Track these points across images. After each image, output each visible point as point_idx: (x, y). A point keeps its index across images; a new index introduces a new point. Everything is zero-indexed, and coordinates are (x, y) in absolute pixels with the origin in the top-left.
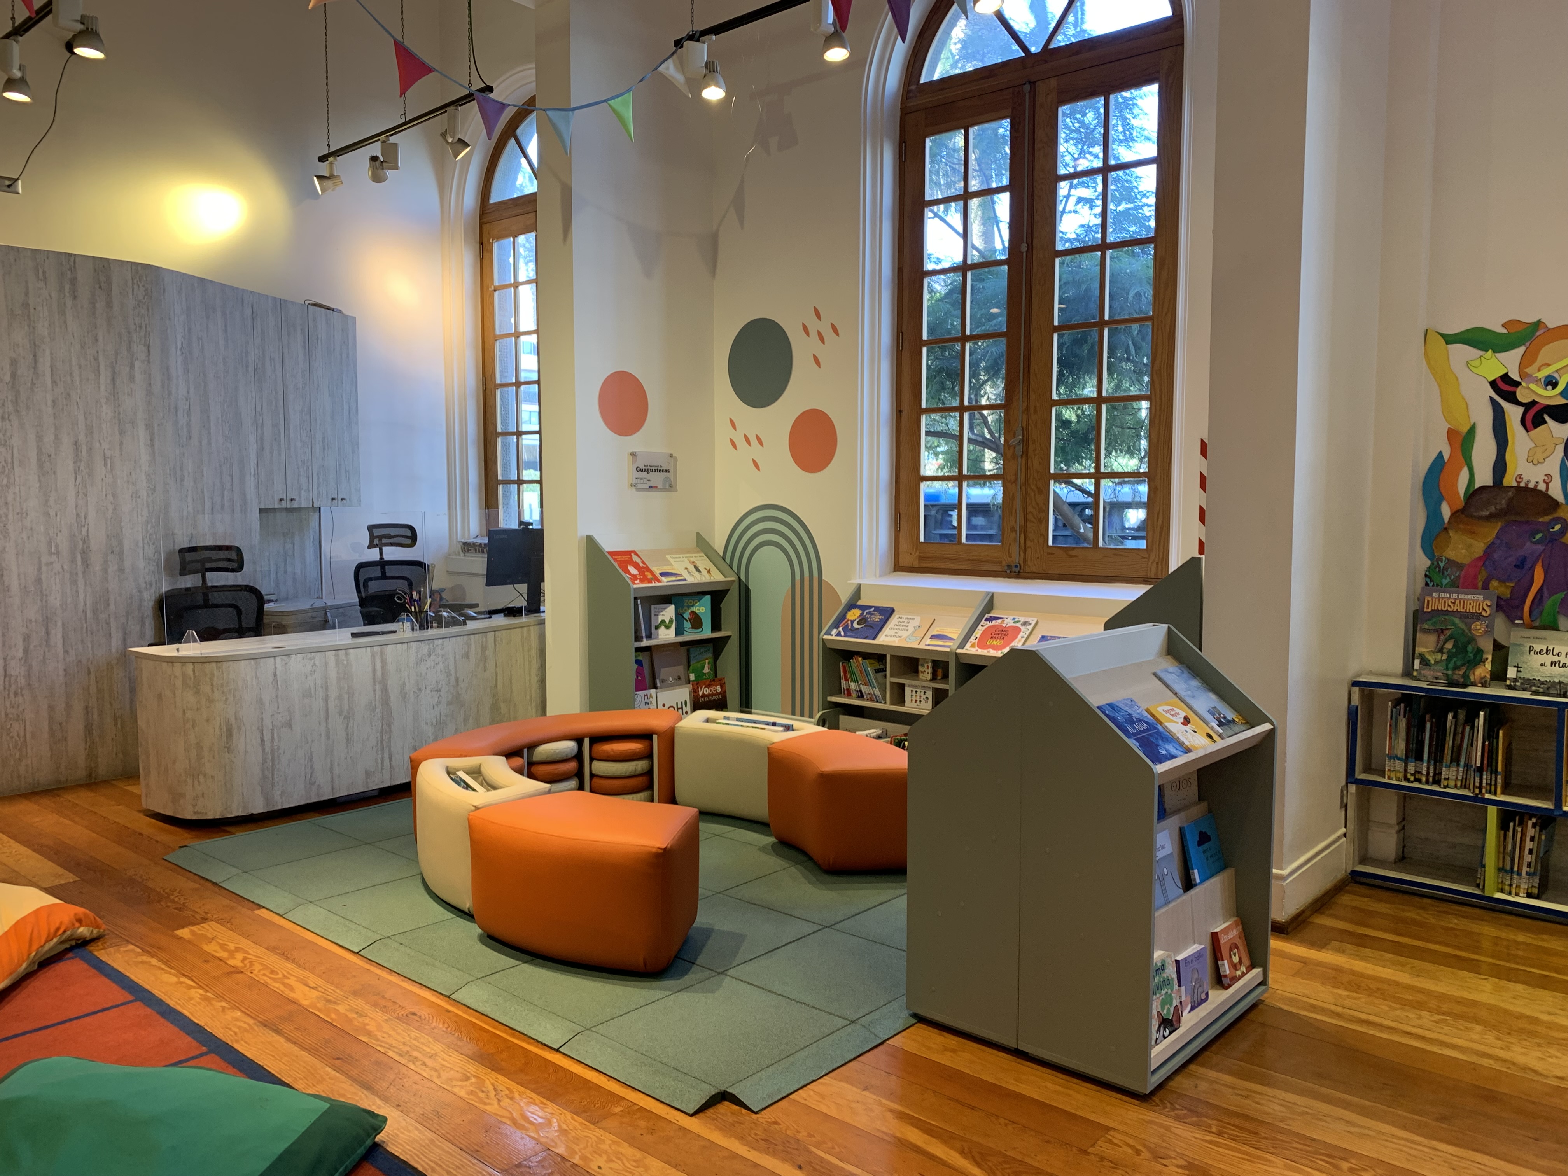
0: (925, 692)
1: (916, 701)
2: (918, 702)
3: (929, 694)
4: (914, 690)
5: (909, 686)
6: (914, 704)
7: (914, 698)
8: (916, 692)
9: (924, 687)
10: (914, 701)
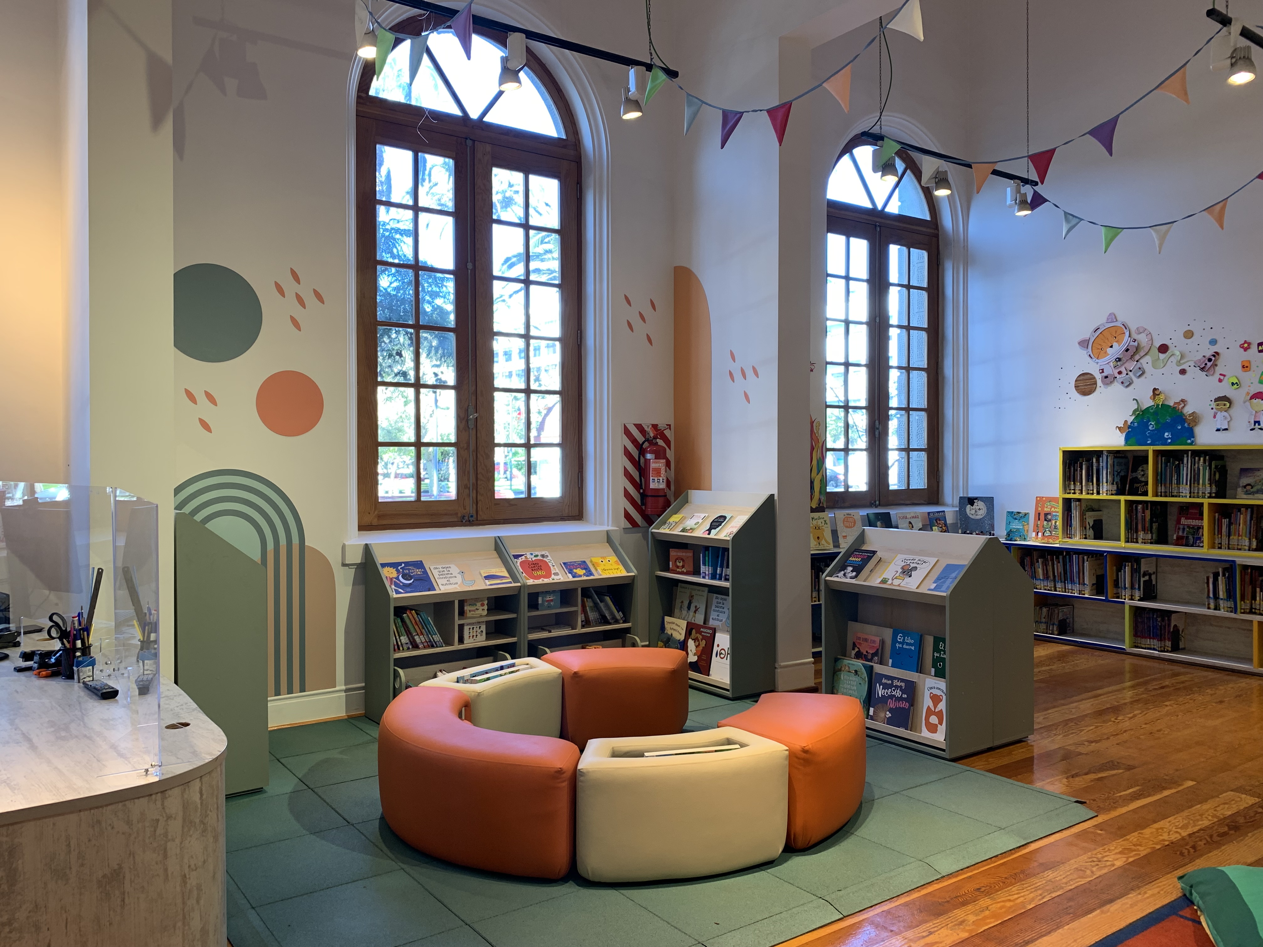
0: (480, 627)
1: (473, 636)
2: (475, 637)
3: (483, 628)
4: (472, 627)
5: (468, 624)
6: (471, 640)
7: (471, 635)
8: (473, 628)
9: (479, 622)
10: (471, 637)
